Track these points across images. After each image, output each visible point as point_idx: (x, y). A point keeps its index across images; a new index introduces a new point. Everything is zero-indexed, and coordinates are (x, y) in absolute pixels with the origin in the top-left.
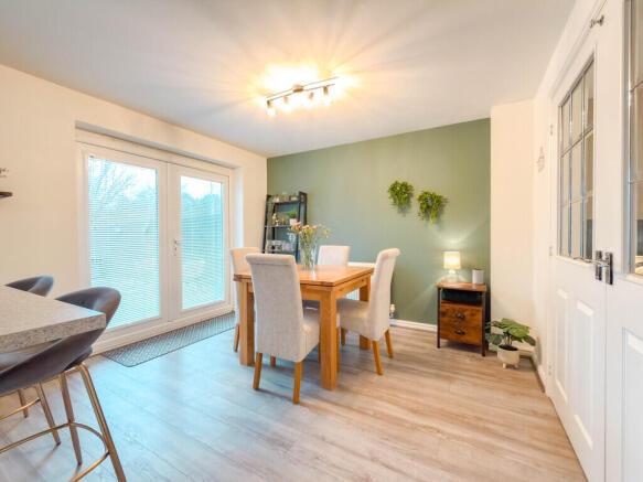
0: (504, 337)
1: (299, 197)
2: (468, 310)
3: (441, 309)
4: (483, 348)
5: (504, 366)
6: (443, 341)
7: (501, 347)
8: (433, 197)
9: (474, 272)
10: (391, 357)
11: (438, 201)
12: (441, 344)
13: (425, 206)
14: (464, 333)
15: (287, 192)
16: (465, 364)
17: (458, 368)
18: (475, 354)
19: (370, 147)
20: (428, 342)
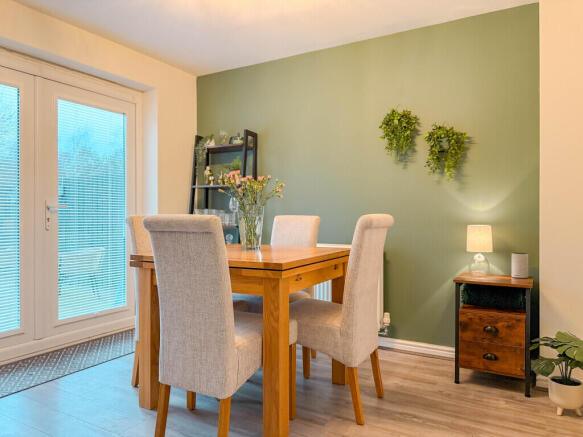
0: (558, 362)
1: (245, 139)
2: (503, 319)
3: (462, 318)
4: (525, 384)
5: (559, 411)
6: (464, 373)
7: (554, 380)
8: (450, 134)
9: (514, 256)
10: (380, 397)
11: (458, 141)
12: (461, 378)
13: (436, 150)
14: (496, 358)
15: (227, 131)
16: (497, 408)
17: (487, 416)
18: (514, 393)
19: (354, 53)
20: (442, 374)
